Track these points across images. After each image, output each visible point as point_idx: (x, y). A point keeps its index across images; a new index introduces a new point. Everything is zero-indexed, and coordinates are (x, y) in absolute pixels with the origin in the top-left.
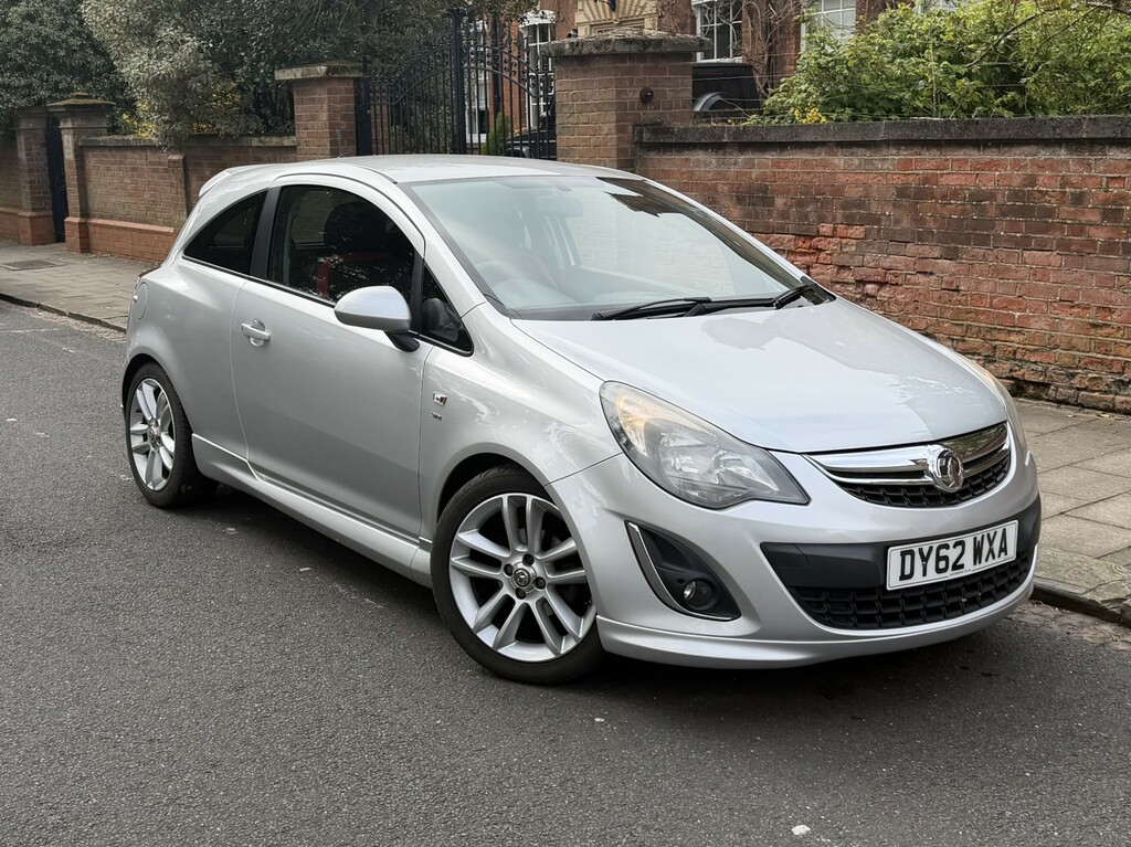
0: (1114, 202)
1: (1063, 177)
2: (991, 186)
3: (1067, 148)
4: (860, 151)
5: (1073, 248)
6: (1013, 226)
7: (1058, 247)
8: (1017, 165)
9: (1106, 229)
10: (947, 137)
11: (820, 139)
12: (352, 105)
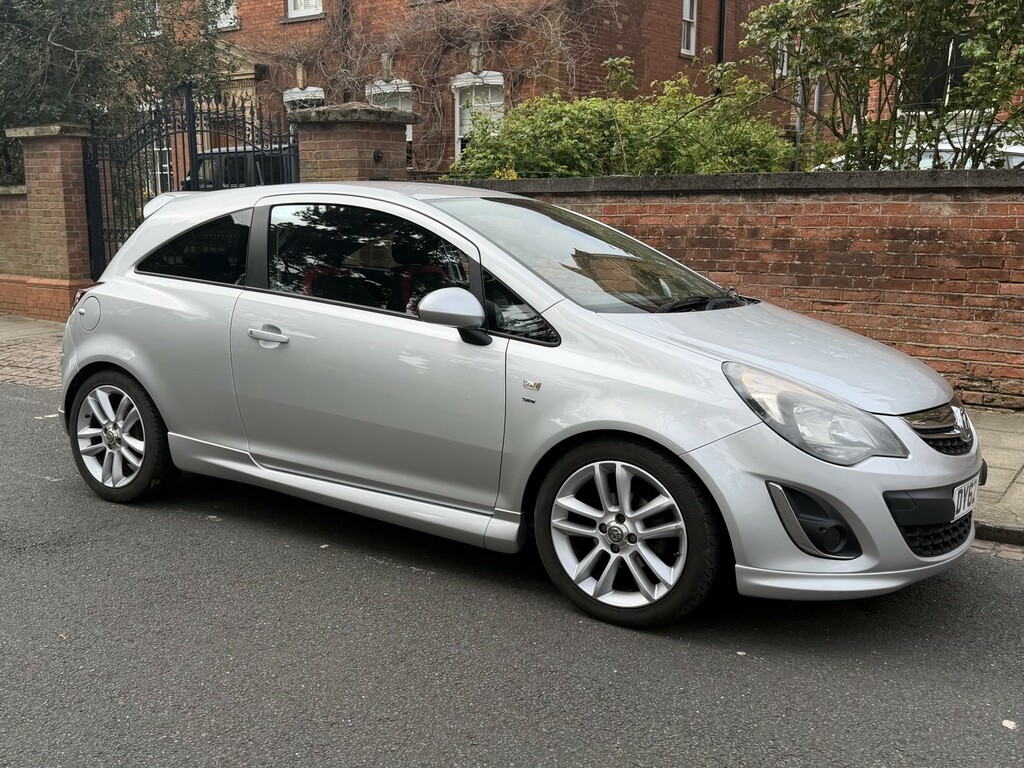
0: (782, 235)
1: (741, 218)
2: (682, 225)
3: (744, 197)
4: (572, 200)
5: (749, 269)
6: (700, 254)
7: (737, 268)
8: (702, 209)
9: (775, 255)
10: (646, 189)
11: (538, 190)
12: (81, 160)
